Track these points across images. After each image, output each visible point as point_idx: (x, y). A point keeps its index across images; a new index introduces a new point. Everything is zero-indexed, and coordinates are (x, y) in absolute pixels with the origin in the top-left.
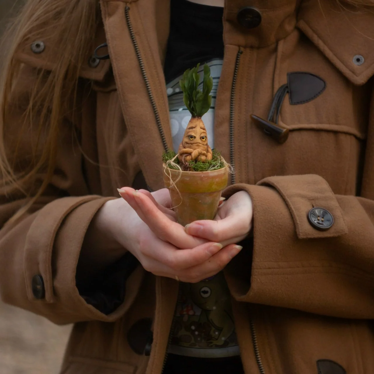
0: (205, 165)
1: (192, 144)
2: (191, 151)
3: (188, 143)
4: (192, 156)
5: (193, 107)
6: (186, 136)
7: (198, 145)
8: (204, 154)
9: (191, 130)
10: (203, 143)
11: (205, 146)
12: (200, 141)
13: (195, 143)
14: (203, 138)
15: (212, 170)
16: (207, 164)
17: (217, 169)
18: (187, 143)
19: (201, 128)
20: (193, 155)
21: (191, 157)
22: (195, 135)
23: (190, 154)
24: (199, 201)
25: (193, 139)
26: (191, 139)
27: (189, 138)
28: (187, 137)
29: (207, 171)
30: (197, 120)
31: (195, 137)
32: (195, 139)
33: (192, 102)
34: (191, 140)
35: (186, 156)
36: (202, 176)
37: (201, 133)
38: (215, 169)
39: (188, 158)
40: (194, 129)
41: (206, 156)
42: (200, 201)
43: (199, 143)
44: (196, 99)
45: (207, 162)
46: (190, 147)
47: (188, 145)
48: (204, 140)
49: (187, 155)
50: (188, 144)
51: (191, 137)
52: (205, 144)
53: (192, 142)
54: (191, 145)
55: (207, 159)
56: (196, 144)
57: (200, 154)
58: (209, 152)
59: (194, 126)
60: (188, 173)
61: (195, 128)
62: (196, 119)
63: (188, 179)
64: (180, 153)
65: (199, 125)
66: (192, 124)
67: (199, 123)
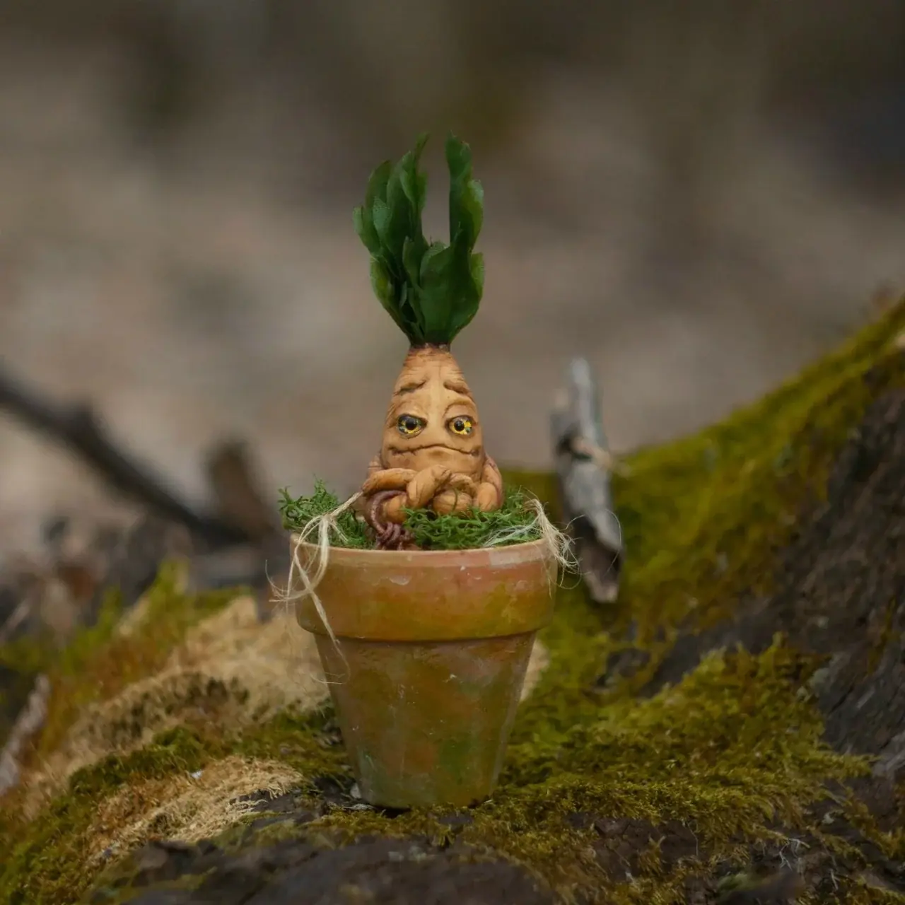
0: (471, 526)
1: (413, 451)
2: (404, 477)
3: (400, 448)
4: (408, 496)
5: (407, 304)
6: (389, 422)
8: (462, 487)
9: (406, 396)
10: (459, 443)
11: (470, 457)
12: (443, 436)
13: (424, 445)
14: (460, 427)
15: (499, 544)
16: (478, 522)
17: (518, 542)
18: (395, 450)
19: (447, 386)
20: (413, 490)
21: (404, 500)
22: (424, 416)
23: (402, 488)
24: (449, 676)
25: (417, 429)
26: (410, 432)
28: (393, 425)
29: (478, 547)
31: (424, 423)
32: (425, 432)
33: (405, 286)
34: (410, 437)
35: (389, 498)
36: (463, 568)
37: (449, 406)
38: (510, 542)
39: (395, 504)
40: (418, 392)
41: (473, 494)
42: (452, 676)
43: (443, 445)
44: (422, 271)
45: (477, 517)
46: (406, 464)
47: (398, 456)
48: (464, 432)
49: (390, 493)
50: (400, 452)
51: (410, 423)
52: (468, 451)
53: (413, 443)
54: (408, 454)
55: (477, 504)
56: (430, 450)
57: (443, 486)
58: (487, 481)
59: (418, 378)
60: (404, 557)
61: (420, 386)
62: (427, 351)
63: (404, 582)
64: (363, 491)
65: (440, 373)
66: (410, 372)
67: (440, 366)
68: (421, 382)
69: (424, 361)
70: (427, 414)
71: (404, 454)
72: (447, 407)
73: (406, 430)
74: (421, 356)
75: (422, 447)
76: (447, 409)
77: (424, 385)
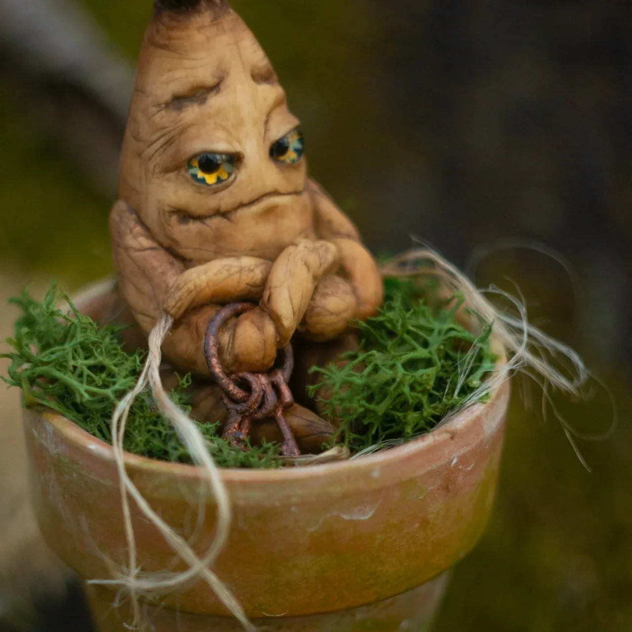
3: (199, 211)
4: (276, 319)
7: (269, 212)
9: (192, 112)
13: (246, 200)
22: (235, 147)
26: (211, 179)
27: (194, 176)
30: (215, 20)
31: (235, 159)
32: (242, 175)
37: (269, 115)
40: (214, 101)
43: (276, 193)
47: (194, 227)
50: (199, 218)
51: (208, 163)
53: (225, 199)
54: (216, 221)
56: (256, 208)
59: (205, 75)
61: (215, 88)
63: (366, 515)
64: (172, 316)
65: (241, 57)
66: (188, 63)
67: (237, 43)
68: (216, 80)
69: (208, 39)
70: (239, 142)
71: (208, 221)
72: (264, 118)
73: (200, 175)
74: (199, 29)
75: (242, 205)
76: (266, 122)
77: (222, 87)
